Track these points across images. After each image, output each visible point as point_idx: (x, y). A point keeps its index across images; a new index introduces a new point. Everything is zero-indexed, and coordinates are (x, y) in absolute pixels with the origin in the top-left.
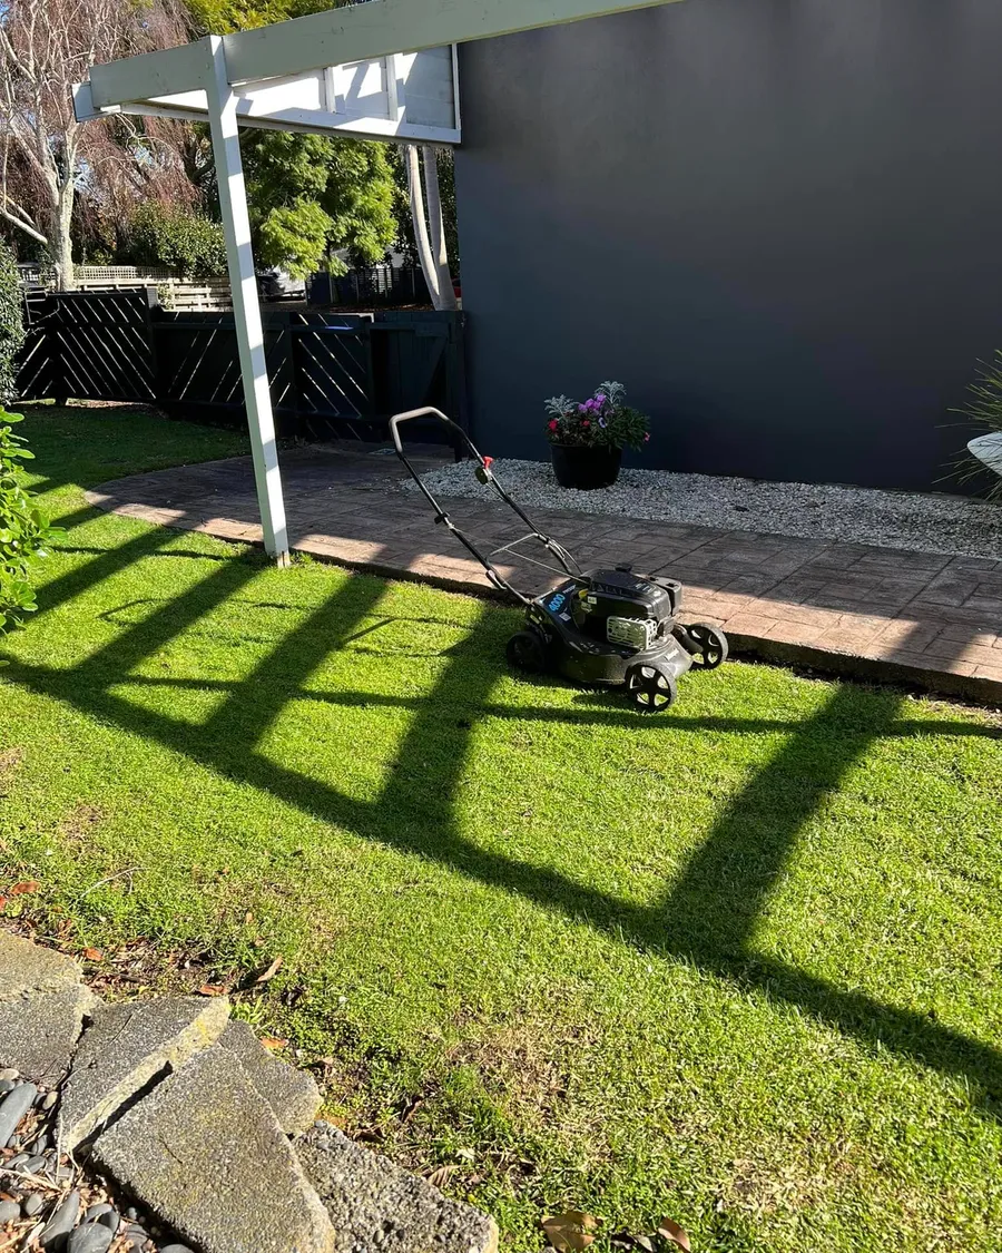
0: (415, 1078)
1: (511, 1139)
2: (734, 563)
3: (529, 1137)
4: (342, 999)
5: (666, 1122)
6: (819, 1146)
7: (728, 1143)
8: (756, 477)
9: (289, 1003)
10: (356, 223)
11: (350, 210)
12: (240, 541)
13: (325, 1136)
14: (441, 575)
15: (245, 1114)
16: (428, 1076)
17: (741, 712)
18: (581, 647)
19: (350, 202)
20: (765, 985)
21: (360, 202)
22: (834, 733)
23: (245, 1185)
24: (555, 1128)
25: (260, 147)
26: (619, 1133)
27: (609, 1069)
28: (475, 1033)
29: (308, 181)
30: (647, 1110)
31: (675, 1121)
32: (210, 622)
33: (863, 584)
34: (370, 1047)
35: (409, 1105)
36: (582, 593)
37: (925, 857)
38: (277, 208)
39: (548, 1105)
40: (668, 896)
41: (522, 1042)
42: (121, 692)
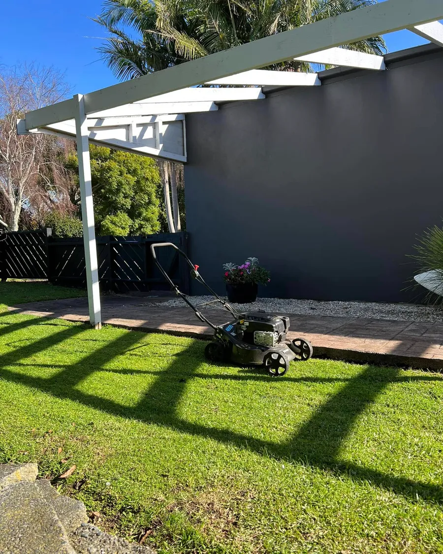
0: (147, 520)
1: (205, 547)
2: (312, 324)
3: (215, 545)
4: (108, 484)
5: (299, 534)
6: (391, 544)
7: (337, 543)
8: (319, 300)
9: (77, 488)
10: (142, 223)
11: (140, 217)
12: (79, 321)
13: (87, 530)
14: (174, 330)
15: (36, 512)
16: (156, 519)
17: (321, 375)
18: (242, 346)
19: (140, 214)
20: (348, 473)
21: (144, 214)
22: (368, 382)
23: (30, 546)
24: (231, 540)
25: (103, 191)
26: (270, 541)
27: (263, 510)
28: (184, 496)
29: (123, 205)
30: (286, 529)
31: (304, 534)
32: (60, 346)
33: (374, 330)
34: (122, 507)
35: (143, 534)
36: (241, 321)
37: (424, 427)
38: (109, 215)
39: (227, 529)
40: (291, 440)
41: (212, 499)
42: (9, 368)
